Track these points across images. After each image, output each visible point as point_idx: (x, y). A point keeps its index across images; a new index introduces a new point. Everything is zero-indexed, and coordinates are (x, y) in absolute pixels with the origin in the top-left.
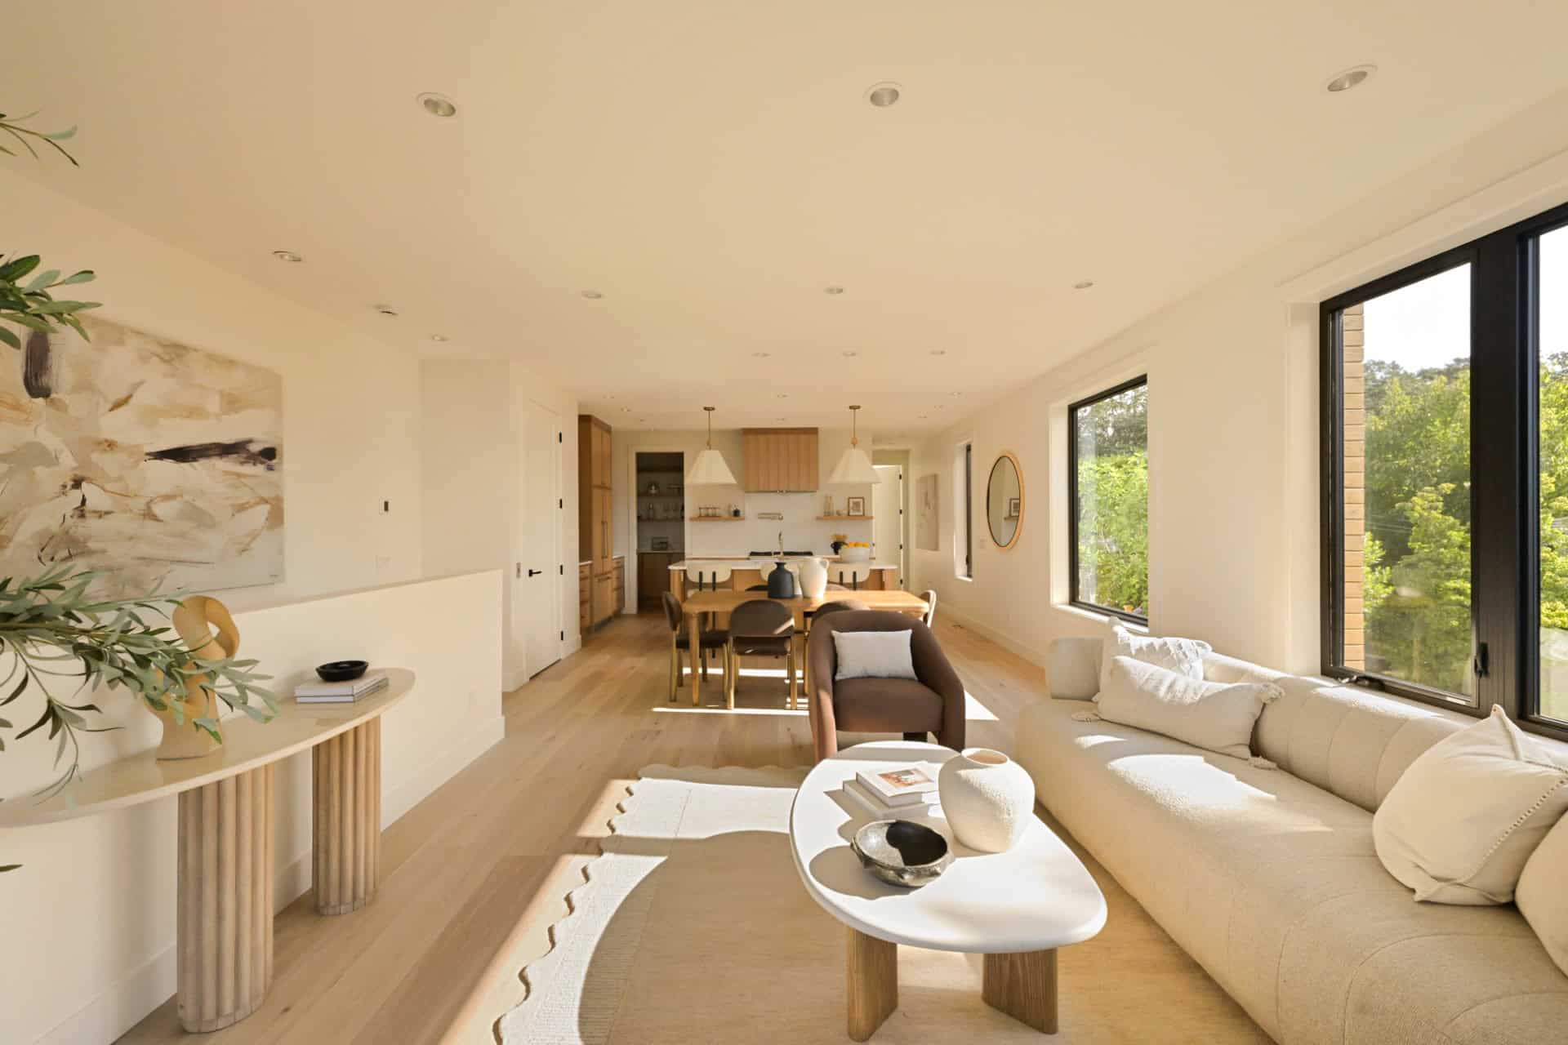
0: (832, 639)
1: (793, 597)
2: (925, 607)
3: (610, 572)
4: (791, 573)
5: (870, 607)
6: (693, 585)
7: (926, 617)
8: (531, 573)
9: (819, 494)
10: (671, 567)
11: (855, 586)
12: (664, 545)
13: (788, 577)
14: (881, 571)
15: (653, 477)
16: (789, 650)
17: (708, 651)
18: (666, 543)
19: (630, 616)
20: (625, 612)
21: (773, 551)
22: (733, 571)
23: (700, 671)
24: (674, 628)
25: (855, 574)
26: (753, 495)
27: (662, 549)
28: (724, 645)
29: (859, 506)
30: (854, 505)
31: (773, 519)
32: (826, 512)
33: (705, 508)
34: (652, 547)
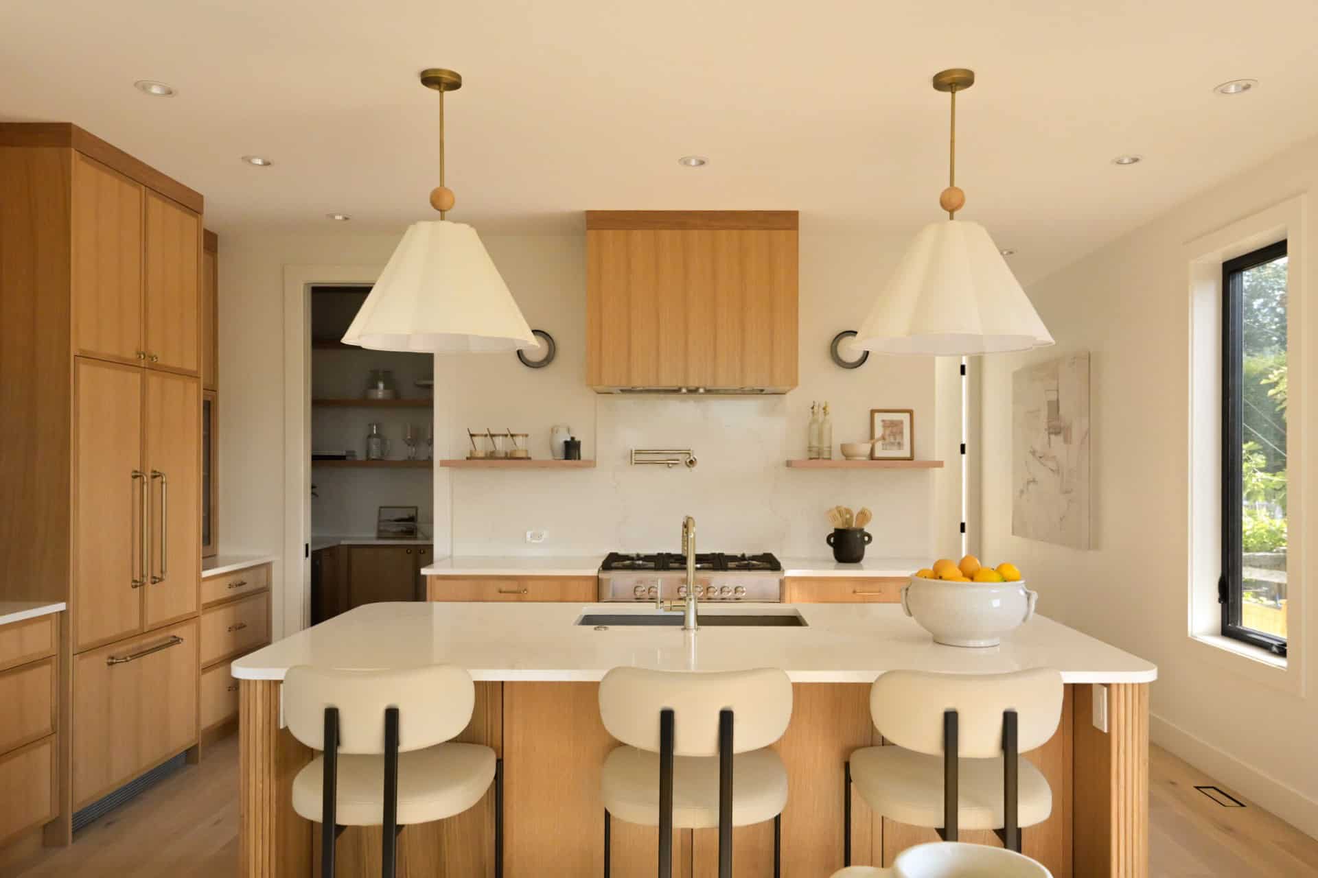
3: (186, 620)
9: (795, 400)
18: (413, 519)
26: (616, 402)
27: (400, 534)
29: (901, 433)
30: (888, 432)
31: (670, 465)
32: (814, 449)
33: (486, 436)
34: (379, 531)
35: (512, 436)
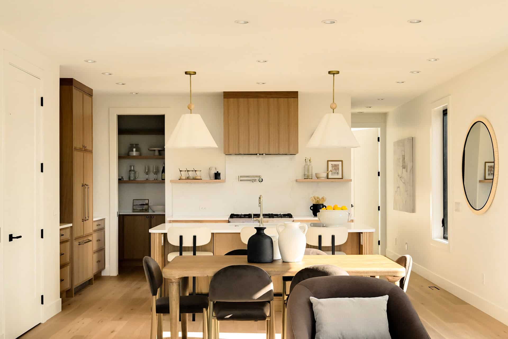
0: (311, 305)
1: (273, 261)
2: (402, 271)
3: (91, 235)
4: (270, 238)
5: (348, 272)
6: (174, 249)
7: (402, 281)
8: (11, 238)
9: (299, 158)
10: (151, 231)
11: (333, 249)
12: (145, 206)
13: (267, 242)
14: (359, 234)
15: (135, 139)
16: (268, 314)
17: (188, 316)
18: (147, 204)
19: (110, 278)
20: (104, 274)
21: (253, 212)
22: (213, 234)
23: (180, 334)
24: (154, 294)
25: (333, 237)
26: (234, 158)
27: (142, 211)
28: (204, 309)
29: (338, 169)
30: (333, 168)
31: (253, 181)
32: (306, 175)
33: (186, 171)
34: (133, 209)
35: (195, 171)
